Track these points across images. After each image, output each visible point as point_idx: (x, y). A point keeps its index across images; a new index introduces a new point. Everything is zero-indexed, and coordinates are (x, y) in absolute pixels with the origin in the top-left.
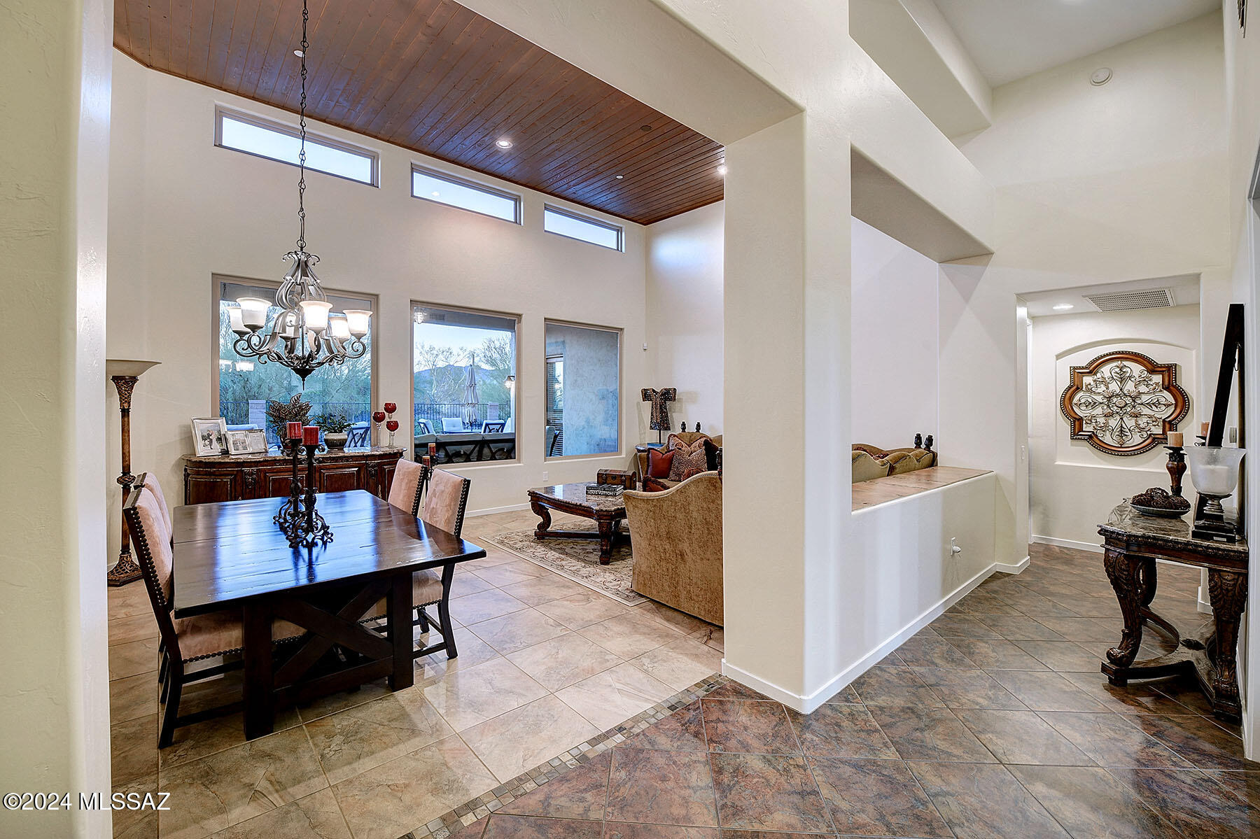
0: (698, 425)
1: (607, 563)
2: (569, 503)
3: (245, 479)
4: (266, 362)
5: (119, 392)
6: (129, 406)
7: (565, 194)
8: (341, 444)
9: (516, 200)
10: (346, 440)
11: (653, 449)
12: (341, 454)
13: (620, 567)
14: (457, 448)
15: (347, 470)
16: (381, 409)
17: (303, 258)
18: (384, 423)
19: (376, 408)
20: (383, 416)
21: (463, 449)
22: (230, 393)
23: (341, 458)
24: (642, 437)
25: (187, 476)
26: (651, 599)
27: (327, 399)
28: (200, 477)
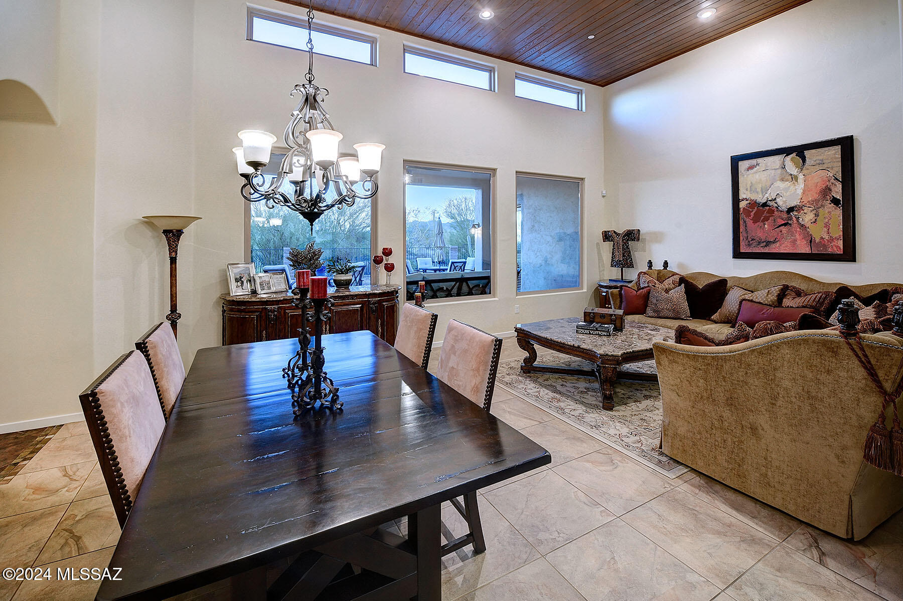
0: (666, 264)
1: (611, 409)
2: (564, 344)
3: (269, 315)
4: (273, 207)
5: (168, 243)
6: (176, 255)
7: (535, 62)
8: (347, 283)
9: (490, 71)
10: (351, 280)
11: (626, 286)
12: (347, 293)
13: (628, 413)
14: (441, 285)
15: (352, 306)
16: (380, 253)
17: (312, 91)
18: (382, 266)
19: (375, 253)
20: (383, 259)
21: (444, 286)
22: (272, 243)
23: (347, 297)
24: (601, 273)
25: (224, 311)
26: (693, 469)
27: (335, 246)
28: (233, 313)
